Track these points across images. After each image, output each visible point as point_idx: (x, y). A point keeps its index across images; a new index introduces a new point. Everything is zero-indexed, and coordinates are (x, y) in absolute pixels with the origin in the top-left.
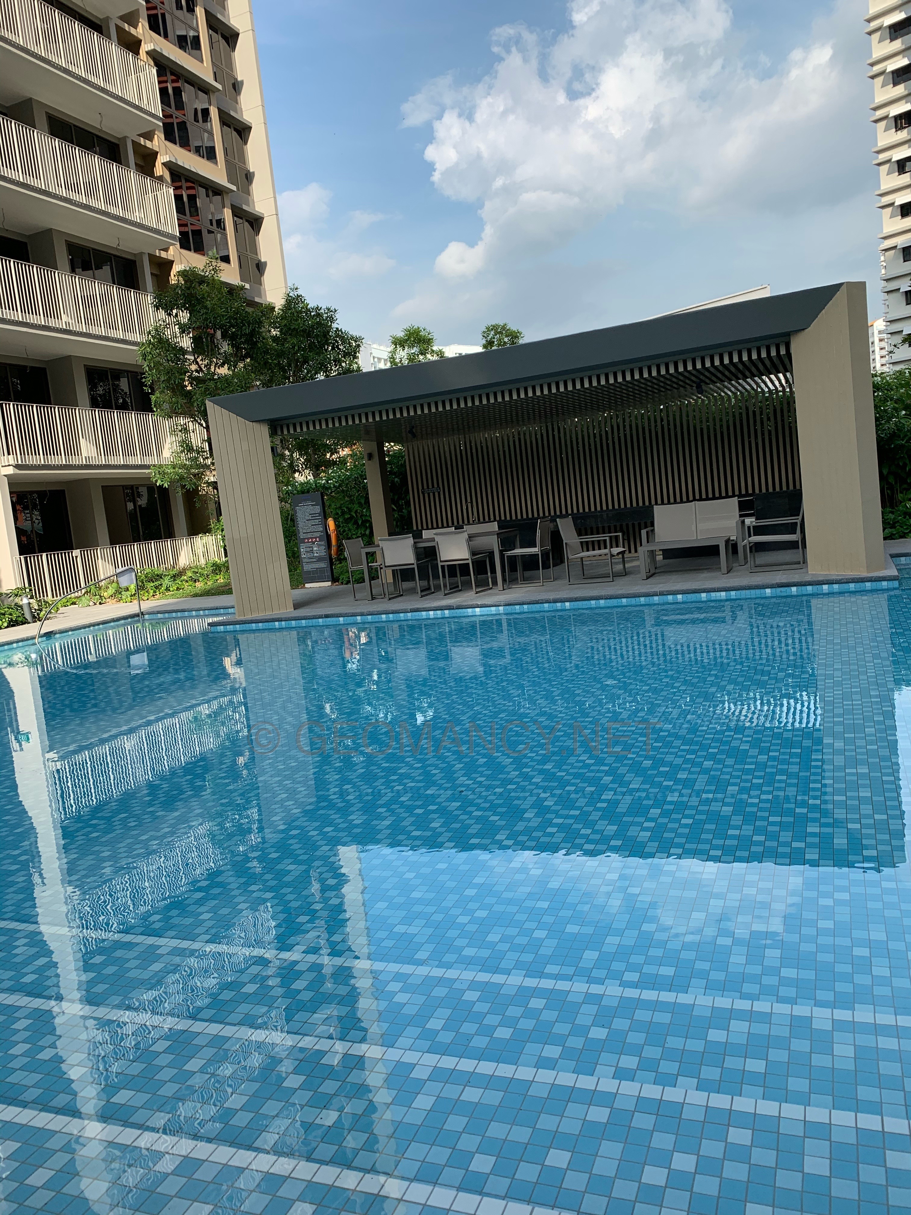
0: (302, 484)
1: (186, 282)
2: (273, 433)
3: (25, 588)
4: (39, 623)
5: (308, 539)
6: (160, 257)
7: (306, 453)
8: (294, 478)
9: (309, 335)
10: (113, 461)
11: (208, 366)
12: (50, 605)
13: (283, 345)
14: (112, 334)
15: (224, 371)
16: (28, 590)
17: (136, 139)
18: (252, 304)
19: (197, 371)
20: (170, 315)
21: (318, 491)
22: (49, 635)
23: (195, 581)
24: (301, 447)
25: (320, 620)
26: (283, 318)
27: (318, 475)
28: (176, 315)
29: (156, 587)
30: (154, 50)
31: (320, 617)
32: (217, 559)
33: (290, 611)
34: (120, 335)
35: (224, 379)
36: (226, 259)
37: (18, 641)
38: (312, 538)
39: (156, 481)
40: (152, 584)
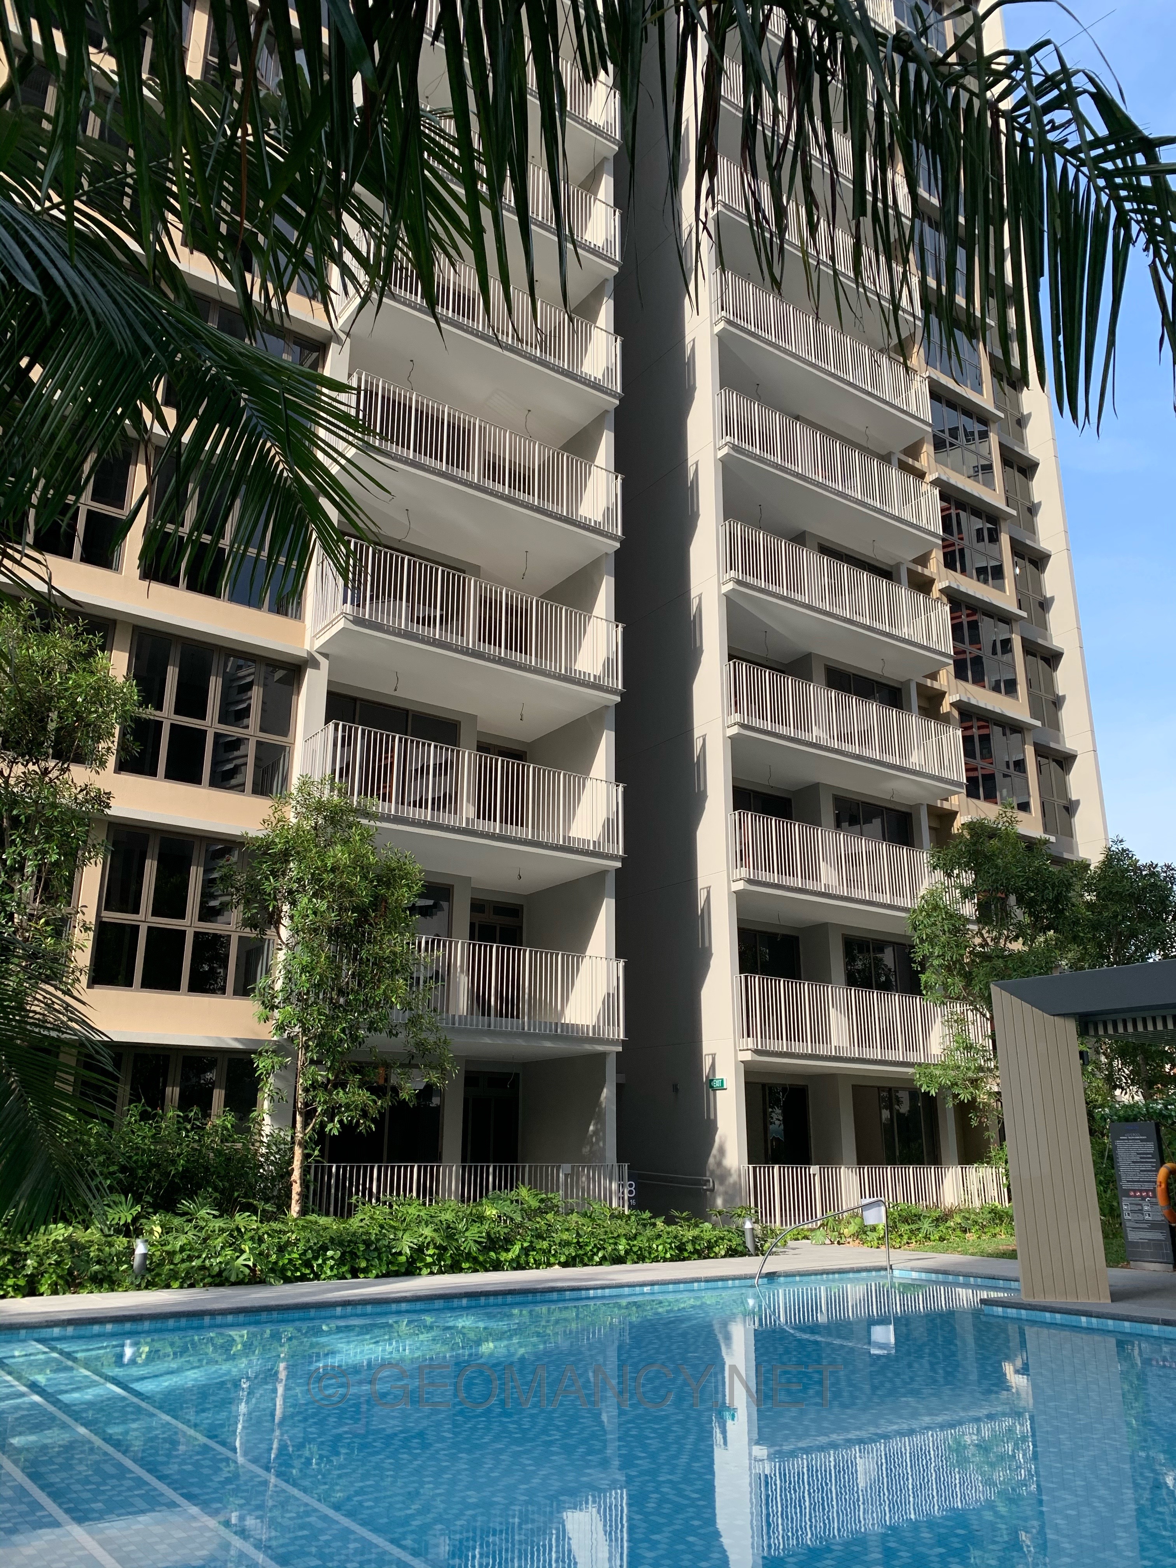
0: (1125, 1107)
1: (972, 836)
2: (1083, 1032)
3: (750, 1208)
4: (761, 1258)
5: (1135, 1191)
6: (942, 808)
7: (1133, 1062)
8: (1113, 1097)
9: (1138, 900)
10: (868, 1054)
11: (996, 940)
12: (777, 1235)
13: (1100, 913)
14: (878, 898)
15: (1017, 946)
16: (753, 1211)
17: (921, 681)
18: (1058, 861)
19: (982, 946)
20: (949, 876)
21: (1151, 1119)
22: (771, 1276)
23: (965, 1231)
24: (1125, 1052)
25: (1155, 1327)
26: (1101, 879)
27: (1151, 1096)
28: (958, 876)
29: (912, 1231)
30: (949, 587)
31: (1155, 1322)
32: (997, 1203)
33: (1104, 1302)
34: (887, 899)
35: (1019, 957)
36: (1024, 807)
37: (734, 1278)
38: (1141, 1191)
39: (921, 1086)
40: (907, 1227)
